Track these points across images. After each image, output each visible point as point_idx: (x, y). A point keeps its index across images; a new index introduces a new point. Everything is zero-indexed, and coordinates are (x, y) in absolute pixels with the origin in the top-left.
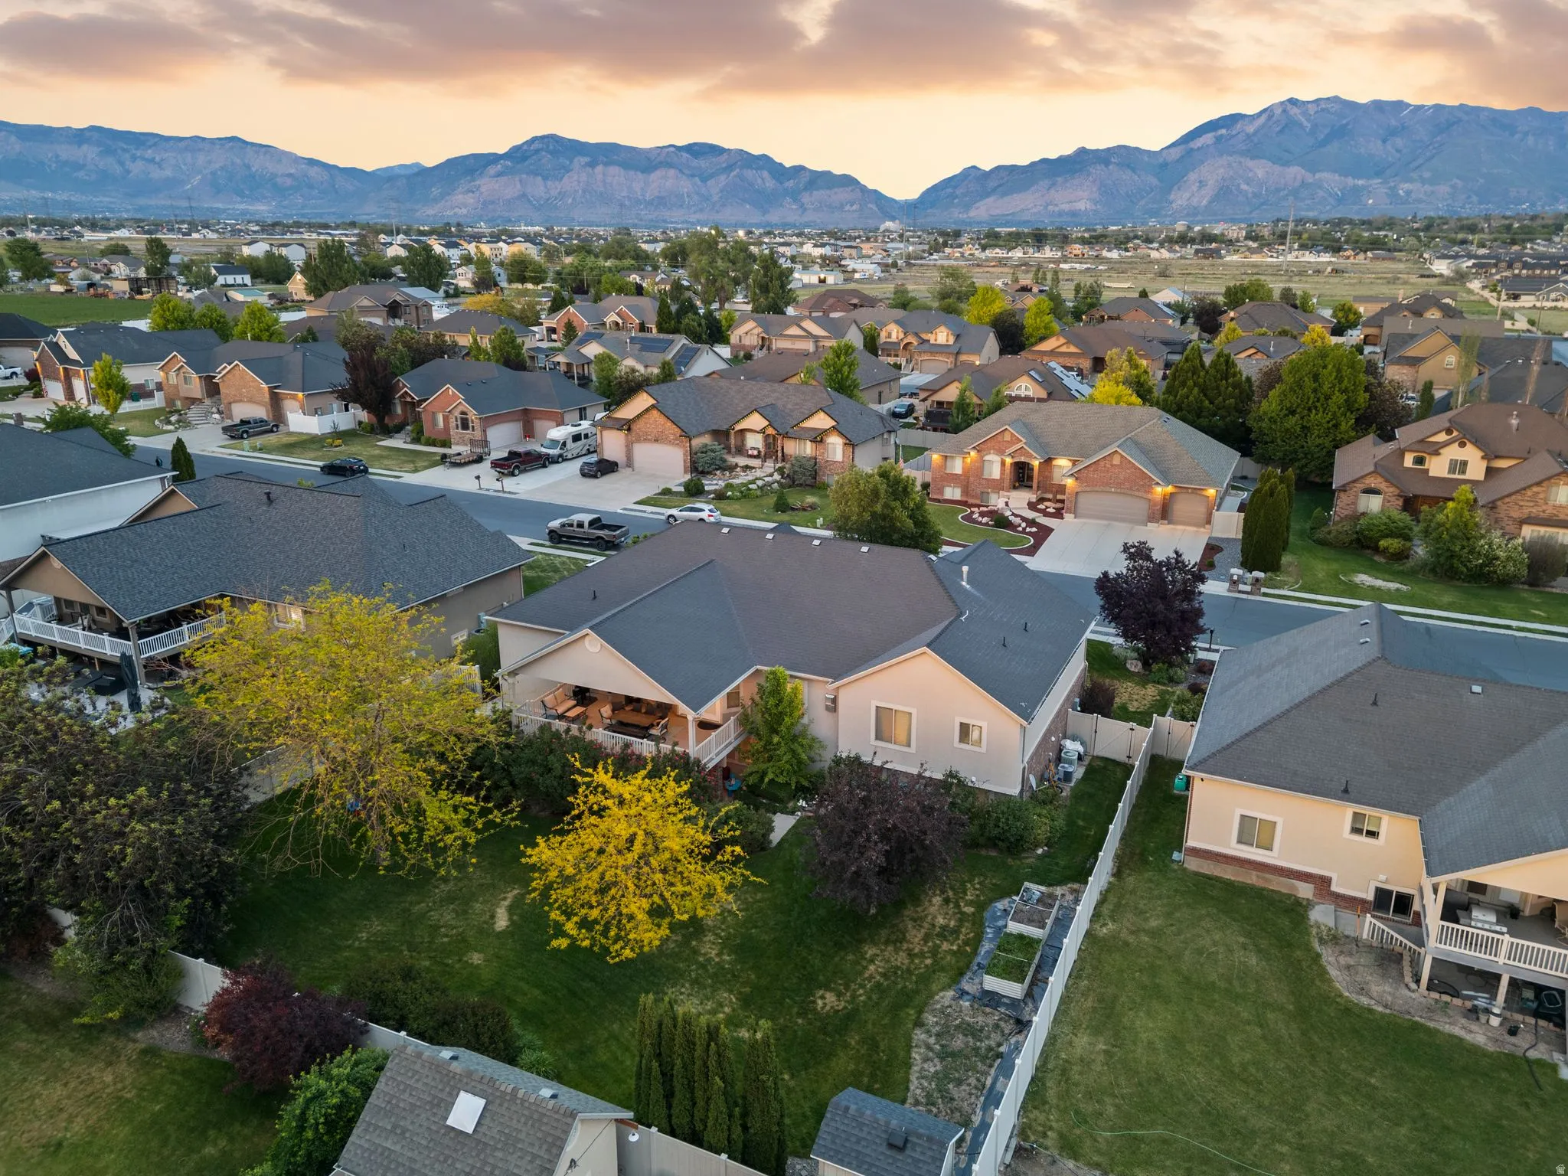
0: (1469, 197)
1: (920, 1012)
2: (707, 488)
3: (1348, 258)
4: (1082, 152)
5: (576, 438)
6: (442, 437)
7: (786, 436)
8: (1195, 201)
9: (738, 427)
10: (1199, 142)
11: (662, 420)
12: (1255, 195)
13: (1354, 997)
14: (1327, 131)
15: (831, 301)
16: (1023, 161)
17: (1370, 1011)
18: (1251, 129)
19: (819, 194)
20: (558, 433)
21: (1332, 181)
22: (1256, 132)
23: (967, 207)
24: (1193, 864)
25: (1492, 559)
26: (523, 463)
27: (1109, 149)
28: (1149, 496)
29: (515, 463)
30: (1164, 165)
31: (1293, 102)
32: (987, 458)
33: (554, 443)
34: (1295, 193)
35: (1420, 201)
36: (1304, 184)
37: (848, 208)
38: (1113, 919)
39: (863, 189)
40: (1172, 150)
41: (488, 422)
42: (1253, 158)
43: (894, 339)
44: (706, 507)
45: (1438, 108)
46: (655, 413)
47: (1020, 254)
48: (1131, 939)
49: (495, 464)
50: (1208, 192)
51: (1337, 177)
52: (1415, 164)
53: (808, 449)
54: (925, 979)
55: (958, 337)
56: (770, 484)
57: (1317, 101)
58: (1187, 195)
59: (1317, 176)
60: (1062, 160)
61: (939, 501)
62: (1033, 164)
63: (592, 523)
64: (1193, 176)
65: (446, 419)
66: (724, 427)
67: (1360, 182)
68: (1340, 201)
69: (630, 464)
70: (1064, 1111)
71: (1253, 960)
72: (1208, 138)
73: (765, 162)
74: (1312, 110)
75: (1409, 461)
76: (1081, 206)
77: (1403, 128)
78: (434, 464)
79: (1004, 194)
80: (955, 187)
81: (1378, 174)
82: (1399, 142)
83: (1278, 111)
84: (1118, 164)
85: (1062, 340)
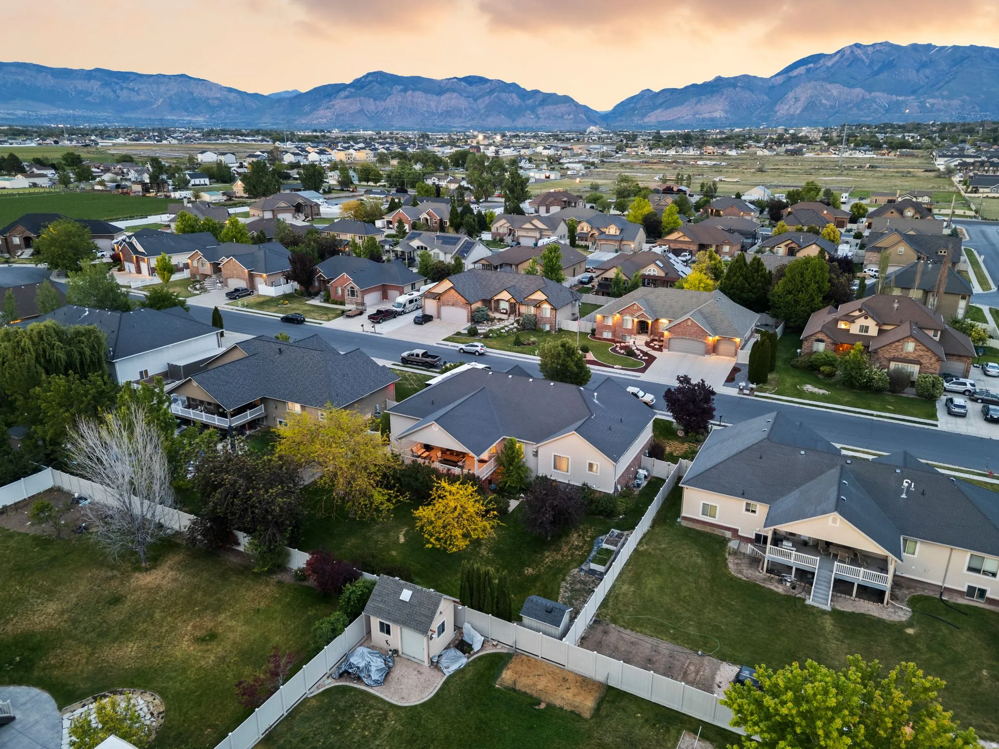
0: (973, 108)
1: (564, 576)
2: (479, 331)
3: (884, 155)
4: (719, 79)
5: (411, 302)
6: (340, 300)
7: (521, 303)
8: (792, 111)
9: (496, 298)
10: (795, 73)
11: (456, 294)
12: (832, 107)
13: (735, 574)
14: (880, 65)
15: (551, 199)
16: (680, 86)
17: (740, 579)
18: (830, 64)
19: (548, 108)
20: (402, 299)
21: (882, 98)
22: (833, 65)
23: (644, 116)
24: (684, 523)
25: (871, 379)
26: (384, 316)
27: (736, 77)
28: (705, 342)
29: (380, 317)
30: (773, 87)
31: (857, 45)
32: (625, 318)
33: (399, 305)
34: (857, 105)
35: (940, 110)
36: (863, 100)
37: (566, 117)
38: (646, 544)
39: (577, 105)
40: (778, 78)
41: (365, 292)
42: (830, 83)
43: (585, 231)
44: (480, 344)
45: (955, 48)
46: (453, 291)
47: (674, 153)
48: (652, 552)
49: (370, 317)
50: (800, 105)
51: (885, 95)
52: (938, 86)
53: (532, 310)
54: (568, 564)
55: (622, 231)
56: (512, 329)
57: (874, 45)
58: (787, 107)
59: (873, 94)
60: (705, 85)
61: (600, 339)
62: (687, 88)
63: (423, 355)
64: (791, 95)
65: (343, 291)
66: (489, 298)
67: (901, 98)
68: (887, 111)
69: (439, 317)
70: (614, 610)
71: (699, 561)
72: (802, 70)
73: (514, 88)
74: (870, 50)
75: (841, 324)
76: (717, 115)
77: (931, 62)
78: (338, 316)
79: (667, 108)
80: (636, 103)
81: (913, 93)
82: (927, 71)
83: (848, 52)
84: (741, 87)
85: (681, 234)
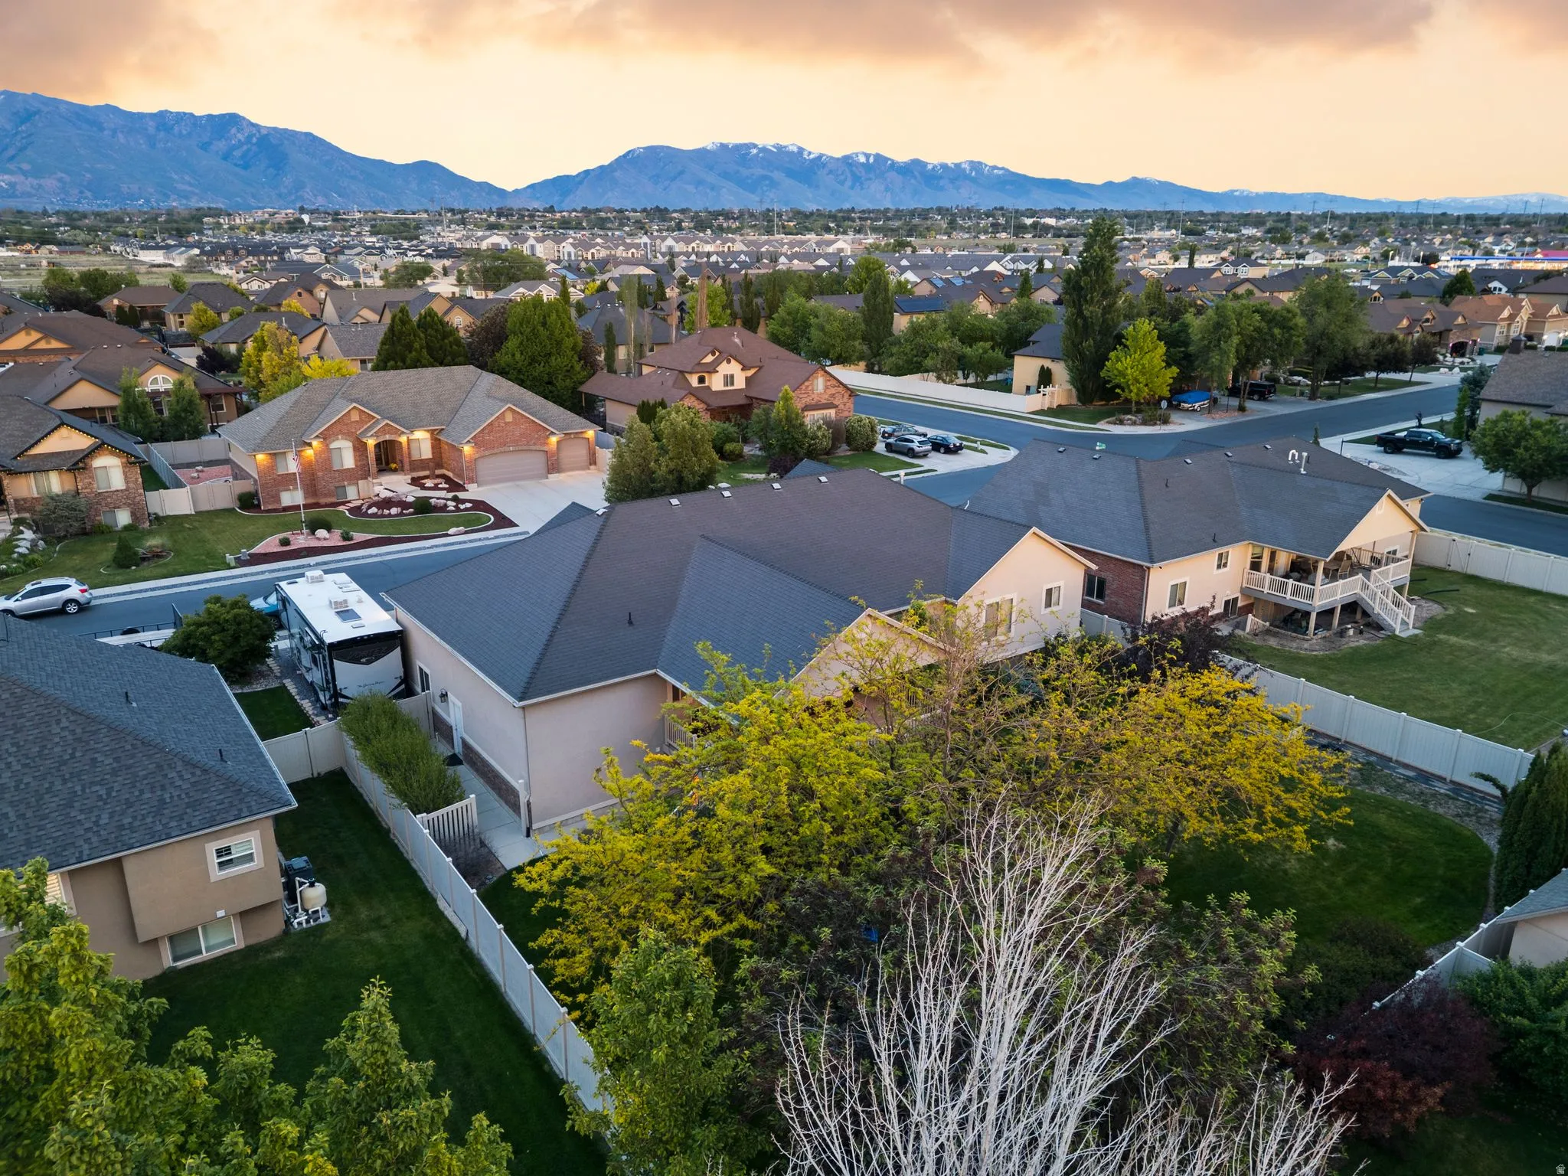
0: (81, 192)
7: (12, 472)
25: (816, 437)
28: (545, 448)
32: (333, 445)
53: (56, 483)
56: (35, 543)
75: (694, 381)
